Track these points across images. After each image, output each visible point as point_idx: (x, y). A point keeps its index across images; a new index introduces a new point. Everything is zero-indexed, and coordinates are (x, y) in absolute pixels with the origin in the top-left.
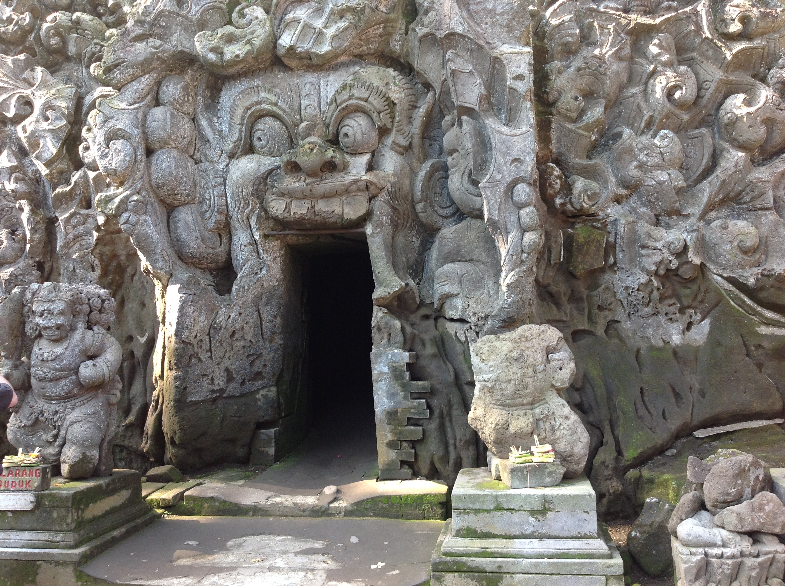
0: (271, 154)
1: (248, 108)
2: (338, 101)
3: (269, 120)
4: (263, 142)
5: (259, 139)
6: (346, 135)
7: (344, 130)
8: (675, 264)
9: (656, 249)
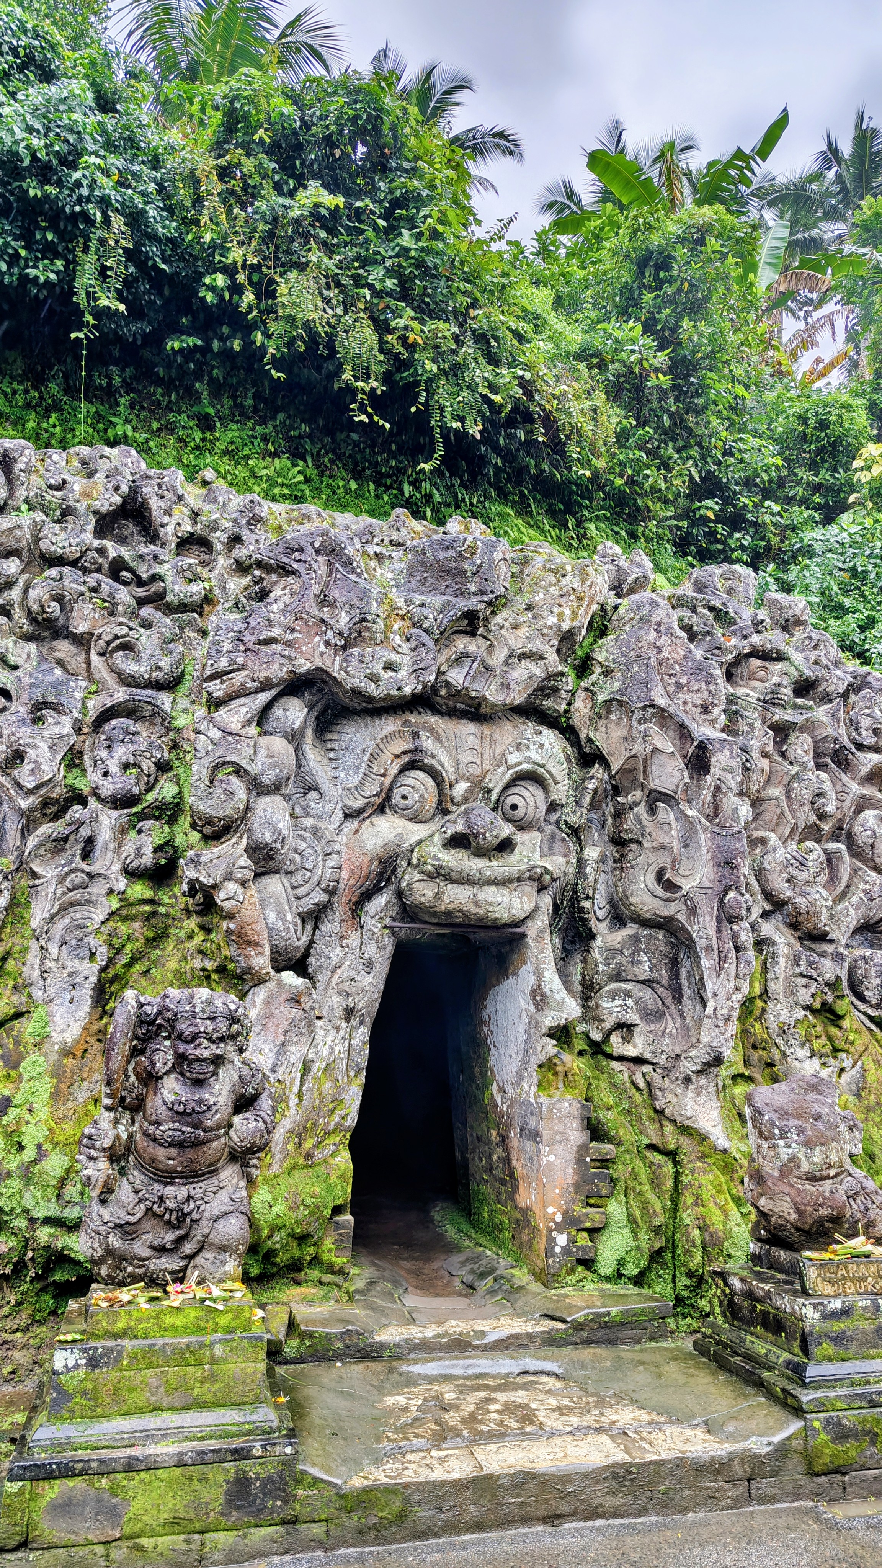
0: (415, 819)
1: (397, 757)
2: (510, 762)
3: (420, 775)
4: (409, 802)
5: (404, 797)
6: (514, 807)
7: (511, 800)
8: (830, 998)
9: (811, 978)
